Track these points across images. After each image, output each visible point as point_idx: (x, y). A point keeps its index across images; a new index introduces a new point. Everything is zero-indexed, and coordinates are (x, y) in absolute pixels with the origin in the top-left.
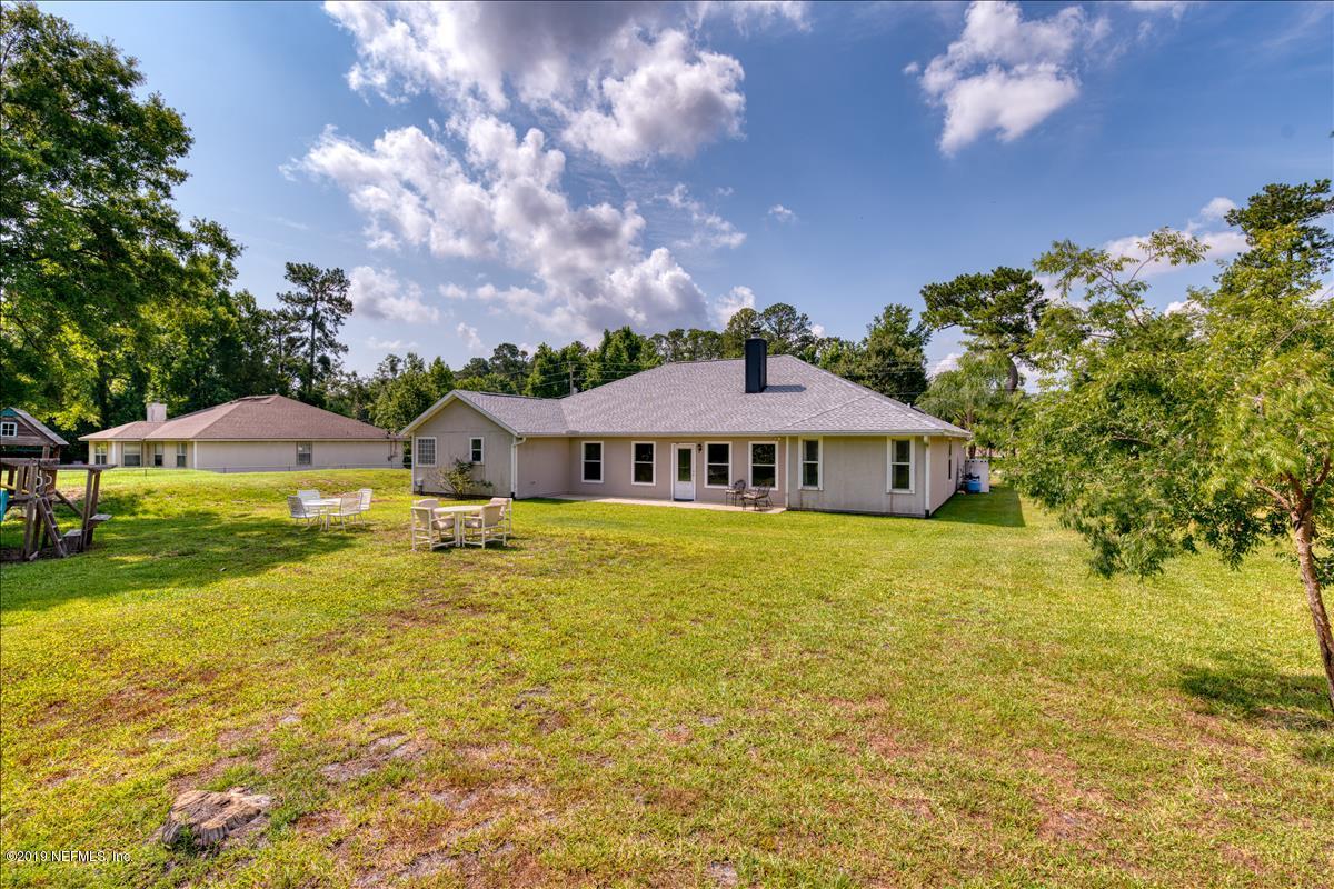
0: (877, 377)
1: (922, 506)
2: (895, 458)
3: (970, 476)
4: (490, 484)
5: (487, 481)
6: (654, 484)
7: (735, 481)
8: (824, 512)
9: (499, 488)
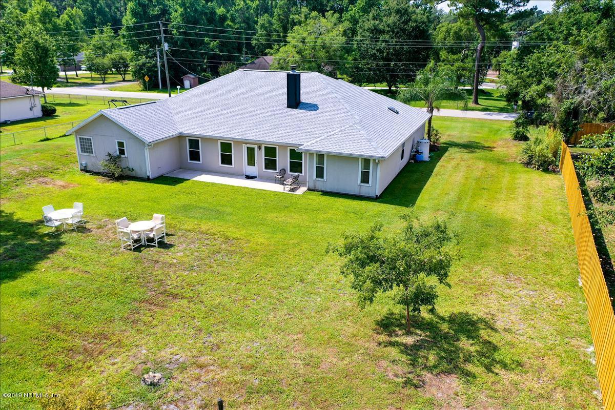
0: (393, 32)
1: (374, 192)
2: (363, 167)
3: (417, 152)
4: (133, 170)
5: (131, 167)
6: (233, 166)
7: (280, 169)
8: (325, 193)
9: (139, 172)
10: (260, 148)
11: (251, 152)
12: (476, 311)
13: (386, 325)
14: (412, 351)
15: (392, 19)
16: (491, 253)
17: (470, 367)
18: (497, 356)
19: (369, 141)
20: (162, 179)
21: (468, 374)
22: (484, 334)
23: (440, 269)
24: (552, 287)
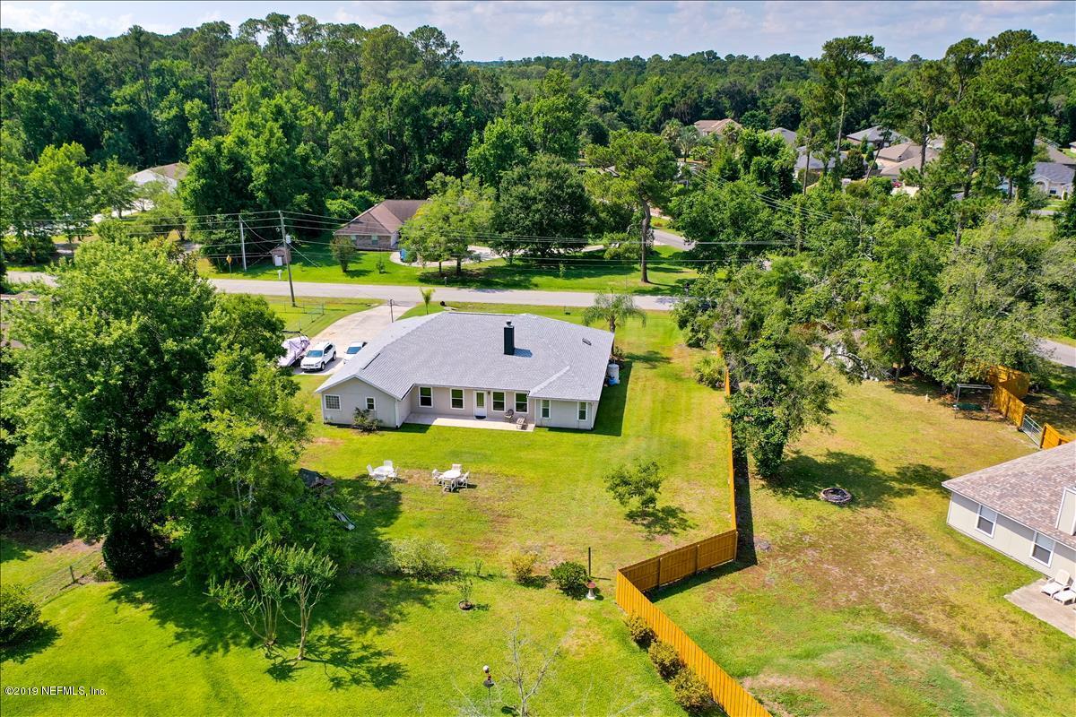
1: (590, 426)
2: (580, 409)
4: (382, 421)
5: (379, 419)
6: (464, 410)
7: (509, 410)
8: (552, 429)
9: (387, 423)
10: (489, 393)
11: (480, 396)
12: (674, 505)
13: (631, 516)
14: (648, 526)
15: (543, 185)
16: (679, 468)
17: (675, 530)
18: (687, 524)
19: (583, 386)
20: (406, 427)
21: (674, 533)
22: (680, 515)
23: (656, 486)
24: (714, 486)
